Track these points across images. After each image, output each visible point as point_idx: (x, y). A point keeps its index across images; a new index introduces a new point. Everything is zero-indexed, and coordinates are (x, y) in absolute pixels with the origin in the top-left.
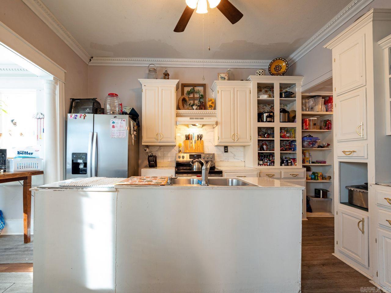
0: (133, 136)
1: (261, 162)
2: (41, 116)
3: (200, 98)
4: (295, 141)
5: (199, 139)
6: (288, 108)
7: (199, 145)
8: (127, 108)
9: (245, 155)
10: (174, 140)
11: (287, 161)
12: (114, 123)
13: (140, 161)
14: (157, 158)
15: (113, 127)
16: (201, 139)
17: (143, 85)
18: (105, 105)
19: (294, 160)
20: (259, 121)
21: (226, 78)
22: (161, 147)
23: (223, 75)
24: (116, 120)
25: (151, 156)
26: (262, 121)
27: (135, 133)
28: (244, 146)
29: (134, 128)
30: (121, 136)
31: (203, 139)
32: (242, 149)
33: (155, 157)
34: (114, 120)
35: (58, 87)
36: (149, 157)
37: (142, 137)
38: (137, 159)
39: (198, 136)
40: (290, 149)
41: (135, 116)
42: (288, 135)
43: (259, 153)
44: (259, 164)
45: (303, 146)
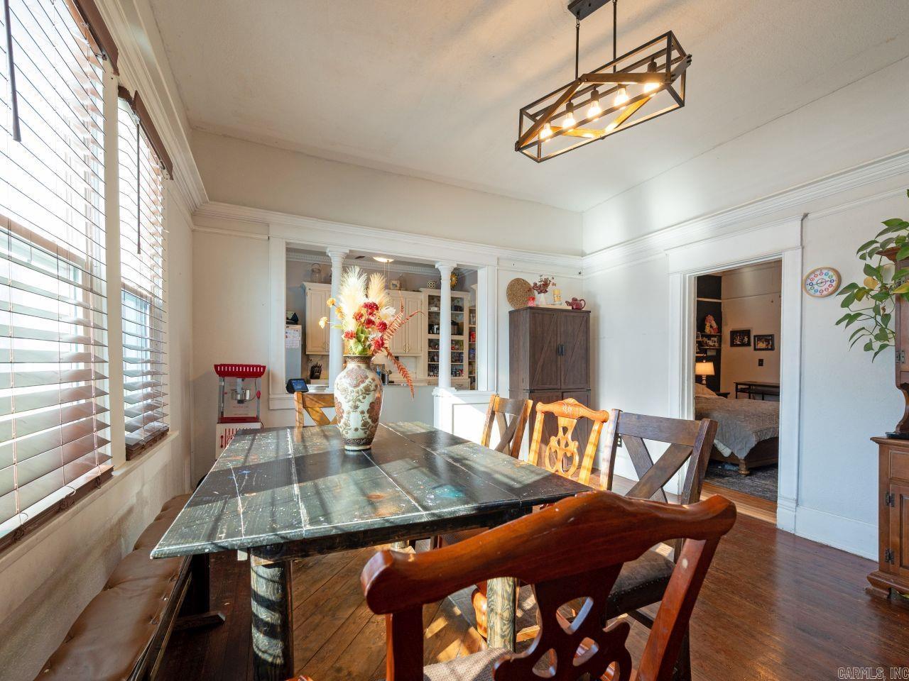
1: (432, 373)
4: (462, 353)
6: (458, 320)
9: (416, 367)
11: (455, 372)
17: (307, 289)
19: (462, 371)
20: (429, 333)
21: (398, 285)
23: (395, 282)
24: (288, 330)
26: (433, 333)
28: (415, 357)
30: (294, 346)
32: (413, 360)
36: (312, 366)
37: (305, 345)
40: (459, 360)
42: (457, 347)
43: (429, 364)
44: (429, 375)
45: (469, 359)
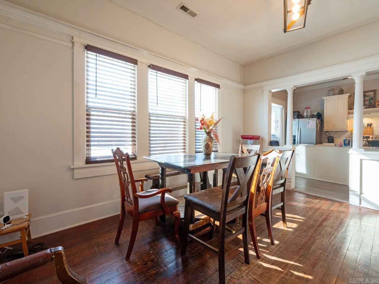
0: (318, 127)
2: (277, 121)
3: (370, 100)
5: (369, 126)
7: (368, 130)
8: (315, 112)
10: (346, 128)
12: (308, 122)
13: (322, 140)
14: (334, 138)
15: (308, 124)
16: (370, 126)
17: (325, 100)
18: (303, 113)
22: (338, 132)
24: (310, 121)
25: (329, 137)
27: (320, 125)
29: (319, 123)
30: (312, 128)
31: (372, 126)
33: (333, 138)
34: (309, 121)
35: (283, 109)
36: (328, 137)
37: (324, 127)
38: (321, 138)
39: (368, 124)
41: (320, 116)
